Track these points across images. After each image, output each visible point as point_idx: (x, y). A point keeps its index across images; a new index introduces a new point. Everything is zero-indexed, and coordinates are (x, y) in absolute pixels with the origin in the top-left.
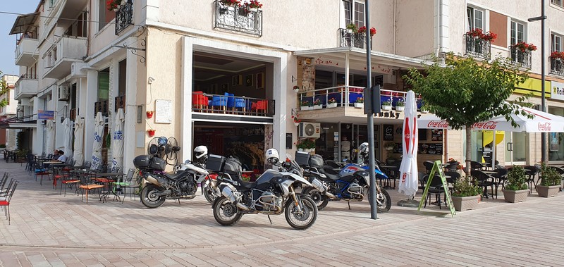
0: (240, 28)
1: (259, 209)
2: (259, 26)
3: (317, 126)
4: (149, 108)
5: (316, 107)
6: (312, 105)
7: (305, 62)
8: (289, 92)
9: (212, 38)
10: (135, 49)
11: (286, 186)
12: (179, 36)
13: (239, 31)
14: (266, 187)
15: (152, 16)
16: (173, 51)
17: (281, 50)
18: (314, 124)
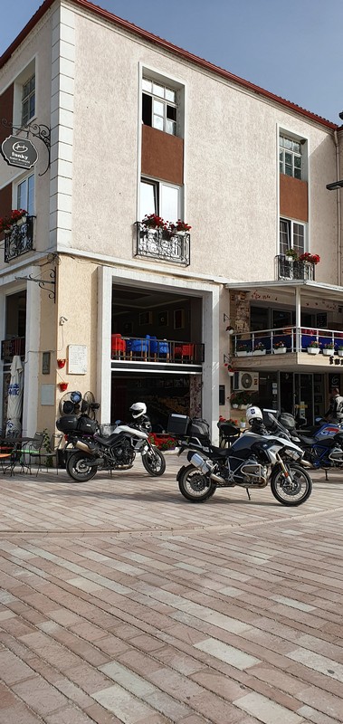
0: (165, 255)
1: (238, 482)
2: (187, 252)
3: (255, 376)
4: (61, 356)
5: (258, 353)
6: (251, 350)
7: (239, 297)
8: (222, 334)
9: (133, 267)
10: (43, 282)
11: (273, 453)
12: (95, 266)
13: (164, 259)
14: (246, 454)
15: (64, 241)
16: (88, 285)
17: (212, 282)
18: (251, 374)
